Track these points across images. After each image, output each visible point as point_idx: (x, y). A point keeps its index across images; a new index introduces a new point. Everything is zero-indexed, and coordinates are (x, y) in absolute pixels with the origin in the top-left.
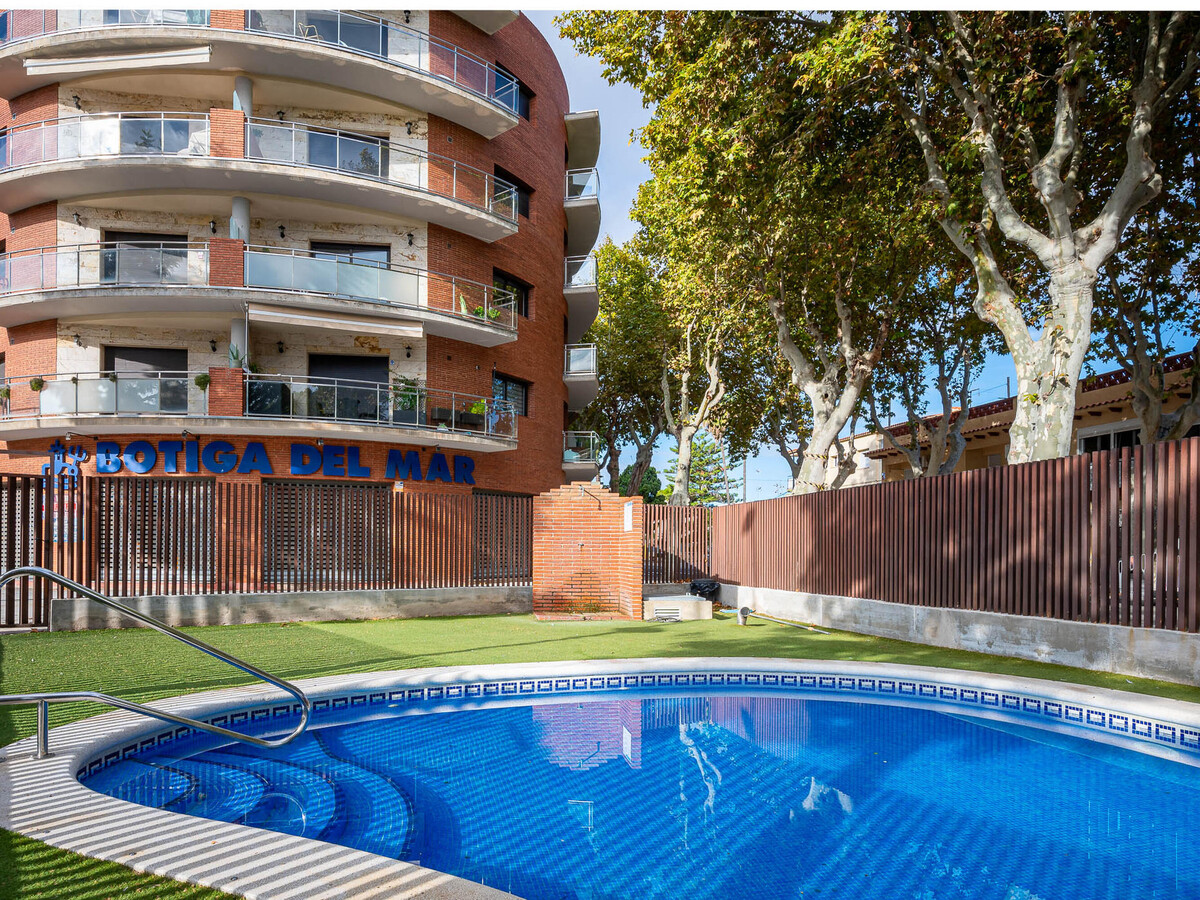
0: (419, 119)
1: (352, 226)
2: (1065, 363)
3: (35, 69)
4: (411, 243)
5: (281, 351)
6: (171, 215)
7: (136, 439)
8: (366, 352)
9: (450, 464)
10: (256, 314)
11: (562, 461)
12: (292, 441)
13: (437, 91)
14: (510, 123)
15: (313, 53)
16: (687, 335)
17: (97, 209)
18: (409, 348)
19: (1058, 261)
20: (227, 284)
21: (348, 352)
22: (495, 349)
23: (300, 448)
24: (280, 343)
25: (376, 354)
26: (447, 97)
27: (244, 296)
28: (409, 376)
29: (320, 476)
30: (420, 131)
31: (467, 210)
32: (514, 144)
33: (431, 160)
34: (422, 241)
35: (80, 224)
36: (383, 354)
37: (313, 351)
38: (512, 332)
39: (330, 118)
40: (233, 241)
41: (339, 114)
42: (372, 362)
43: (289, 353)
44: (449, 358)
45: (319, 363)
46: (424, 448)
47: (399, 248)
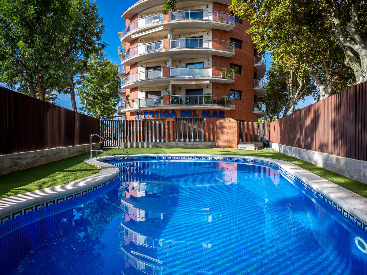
0: (210, 31)
1: (195, 59)
2: (363, 79)
3: (133, 37)
4: (208, 61)
5: (180, 89)
6: (158, 62)
7: (151, 111)
8: (198, 88)
9: (218, 113)
10: (172, 82)
11: (254, 111)
12: (181, 110)
13: (213, 24)
14: (233, 27)
15: (184, 22)
16: (291, 73)
17: (144, 63)
18: (208, 86)
19: (359, 50)
20: (166, 76)
21: (194, 88)
22: (231, 84)
23: (183, 111)
24: (180, 88)
25: (200, 88)
26: (216, 25)
27: (170, 79)
28: (208, 93)
29: (187, 117)
30: (210, 33)
31: (221, 51)
32: (237, 31)
33: (213, 41)
34: (211, 60)
35: (141, 67)
36: (202, 88)
37: (187, 89)
38: (233, 79)
39: (190, 34)
40: (168, 67)
41: (192, 33)
42: (199, 90)
43: (181, 90)
44: (218, 87)
45: (188, 91)
46: (211, 110)
47: (206, 62)
